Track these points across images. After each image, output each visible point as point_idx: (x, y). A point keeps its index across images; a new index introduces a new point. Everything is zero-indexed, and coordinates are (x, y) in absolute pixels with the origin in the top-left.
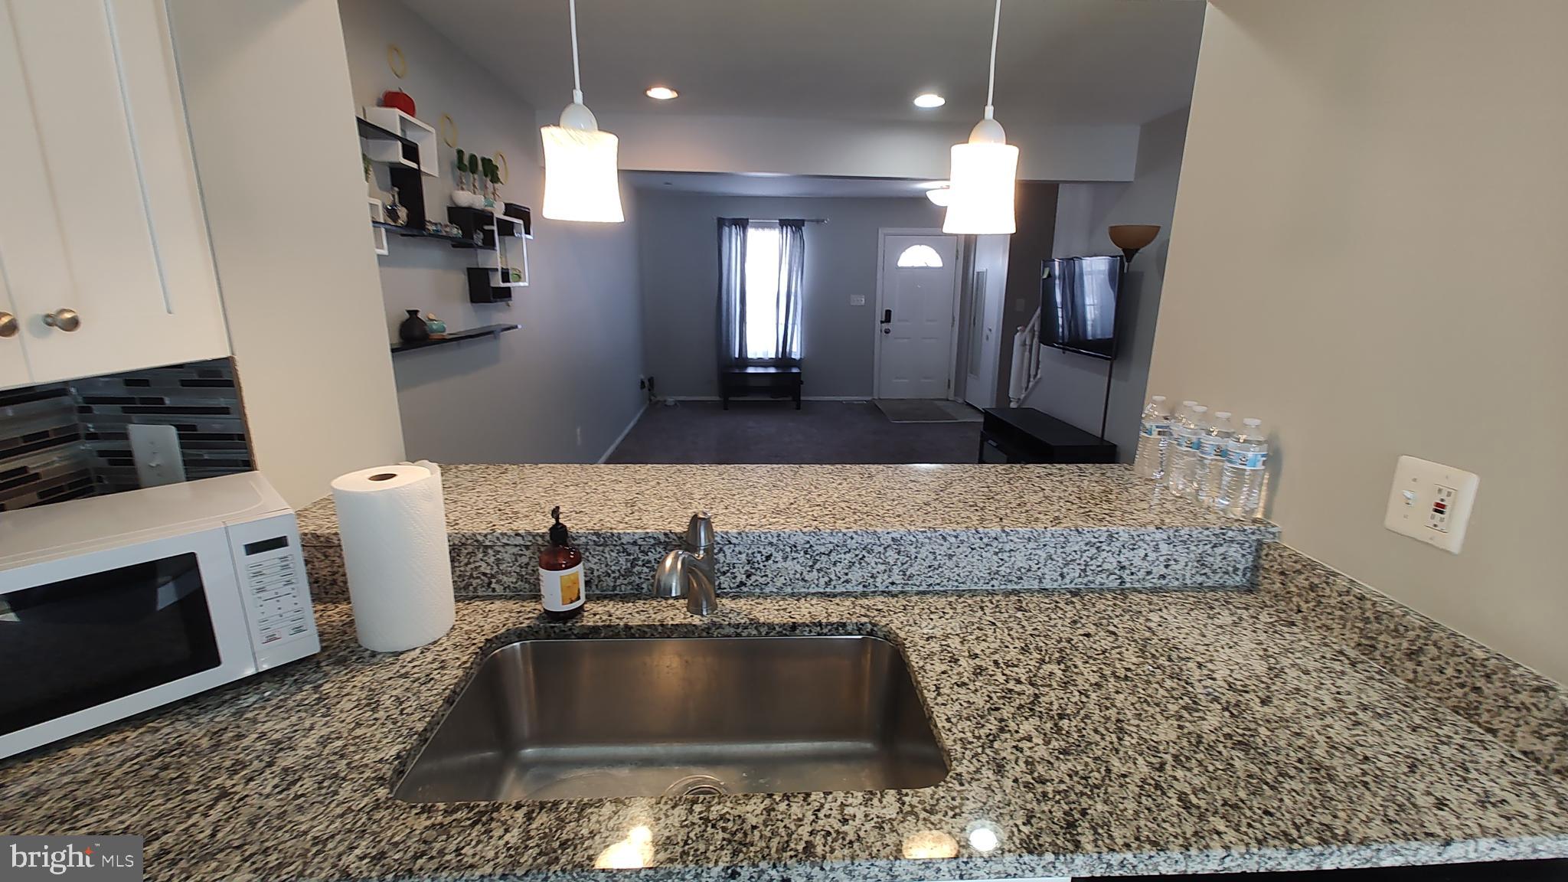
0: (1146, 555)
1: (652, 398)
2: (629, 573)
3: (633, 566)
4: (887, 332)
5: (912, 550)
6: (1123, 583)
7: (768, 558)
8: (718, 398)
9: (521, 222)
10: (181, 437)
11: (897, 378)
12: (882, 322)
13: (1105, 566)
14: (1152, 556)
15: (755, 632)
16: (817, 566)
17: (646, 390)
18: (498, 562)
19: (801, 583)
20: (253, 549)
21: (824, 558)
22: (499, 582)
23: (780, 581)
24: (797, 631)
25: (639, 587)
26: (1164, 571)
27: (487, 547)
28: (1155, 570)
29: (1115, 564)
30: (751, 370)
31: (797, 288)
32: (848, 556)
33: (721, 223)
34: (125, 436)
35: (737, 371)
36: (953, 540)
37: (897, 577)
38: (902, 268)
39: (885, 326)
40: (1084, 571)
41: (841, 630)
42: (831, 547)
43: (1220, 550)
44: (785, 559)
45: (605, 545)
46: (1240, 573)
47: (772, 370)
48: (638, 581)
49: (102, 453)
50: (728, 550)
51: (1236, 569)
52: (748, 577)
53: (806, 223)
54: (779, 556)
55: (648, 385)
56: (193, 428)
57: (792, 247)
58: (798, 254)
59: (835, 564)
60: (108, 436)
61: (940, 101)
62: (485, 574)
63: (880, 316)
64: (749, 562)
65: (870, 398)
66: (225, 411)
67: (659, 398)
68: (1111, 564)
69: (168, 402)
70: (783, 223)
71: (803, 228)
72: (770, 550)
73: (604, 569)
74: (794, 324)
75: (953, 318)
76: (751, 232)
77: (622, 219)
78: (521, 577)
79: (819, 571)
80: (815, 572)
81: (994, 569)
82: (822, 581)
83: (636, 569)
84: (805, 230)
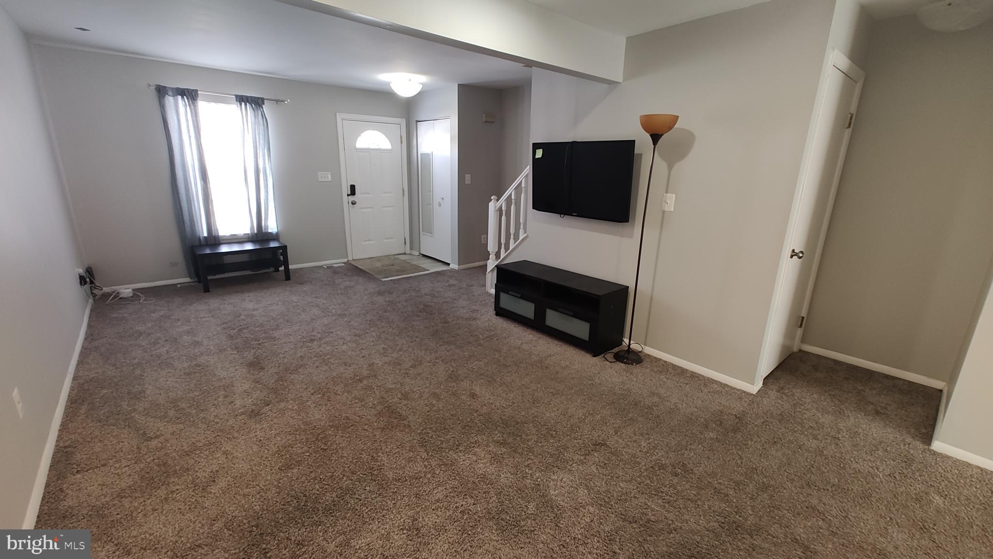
1: (96, 291)
4: (353, 203)
8: (188, 280)
11: (365, 241)
12: (348, 195)
17: (87, 287)
30: (224, 249)
31: (267, 166)
33: (161, 91)
35: (208, 251)
38: (359, 149)
39: (351, 198)
47: (249, 247)
53: (266, 101)
55: (88, 279)
58: (262, 132)
63: (346, 190)
65: (345, 260)
67: (106, 290)
70: (240, 99)
71: (263, 106)
75: (403, 190)
76: (202, 105)
84: (266, 108)
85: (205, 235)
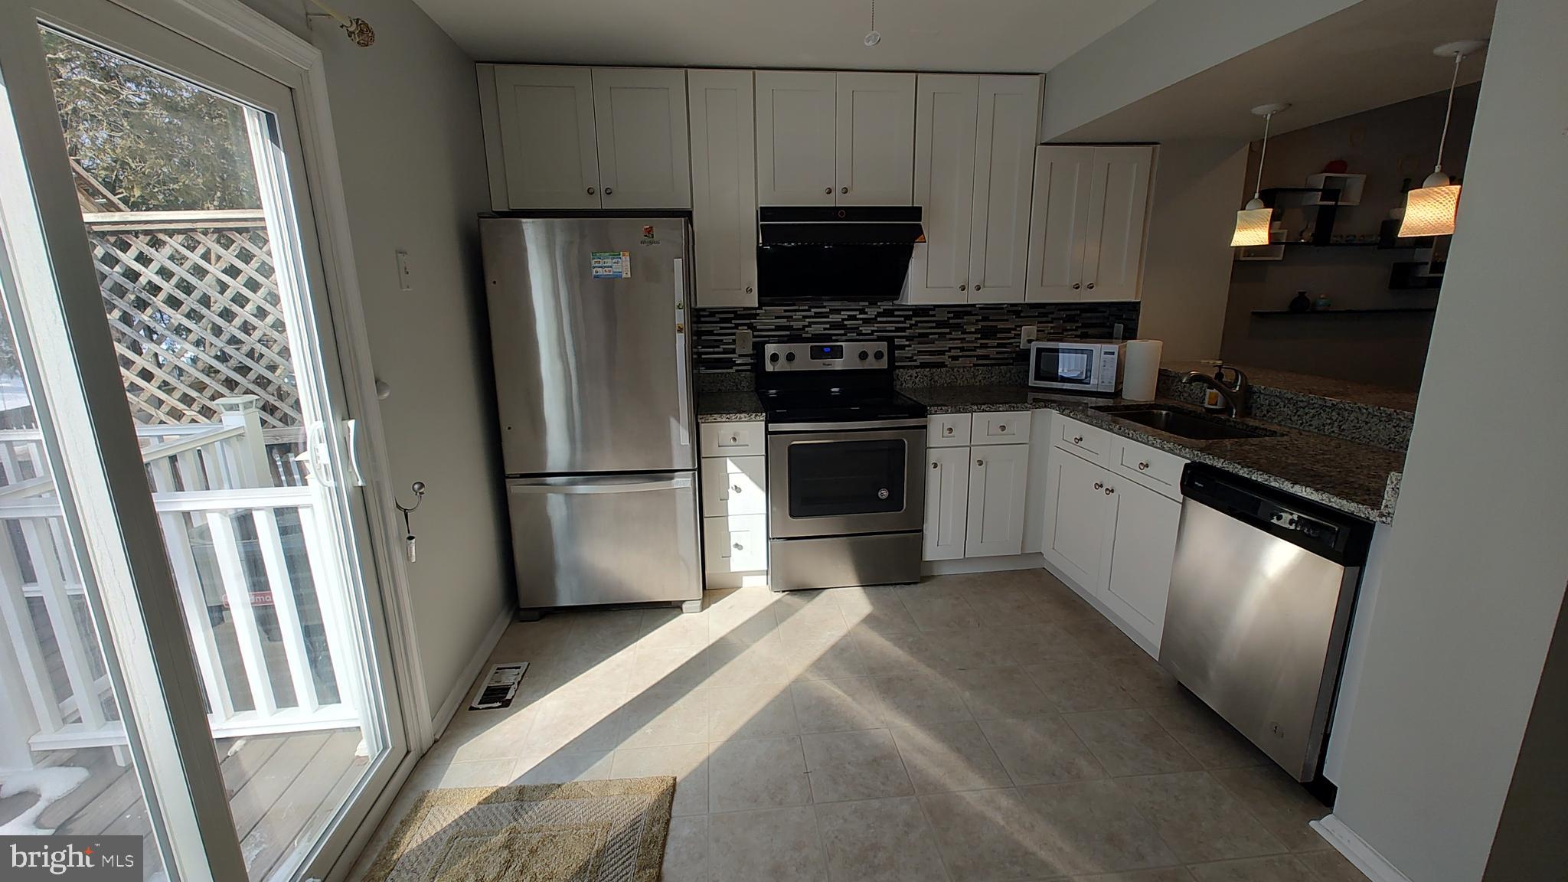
7: (1277, 405)
10: (1124, 328)
16: (1298, 414)
19: (1289, 422)
20: (1106, 353)
21: (1302, 410)
24: (1257, 431)
32: (1314, 411)
34: (1113, 327)
37: (1336, 429)
42: (1306, 404)
44: (1284, 407)
52: (1268, 412)
54: (1282, 404)
59: (1307, 414)
66: (1135, 320)
69: (1124, 316)
72: (1278, 400)
79: (1299, 416)
80: (1296, 417)
81: (1390, 436)
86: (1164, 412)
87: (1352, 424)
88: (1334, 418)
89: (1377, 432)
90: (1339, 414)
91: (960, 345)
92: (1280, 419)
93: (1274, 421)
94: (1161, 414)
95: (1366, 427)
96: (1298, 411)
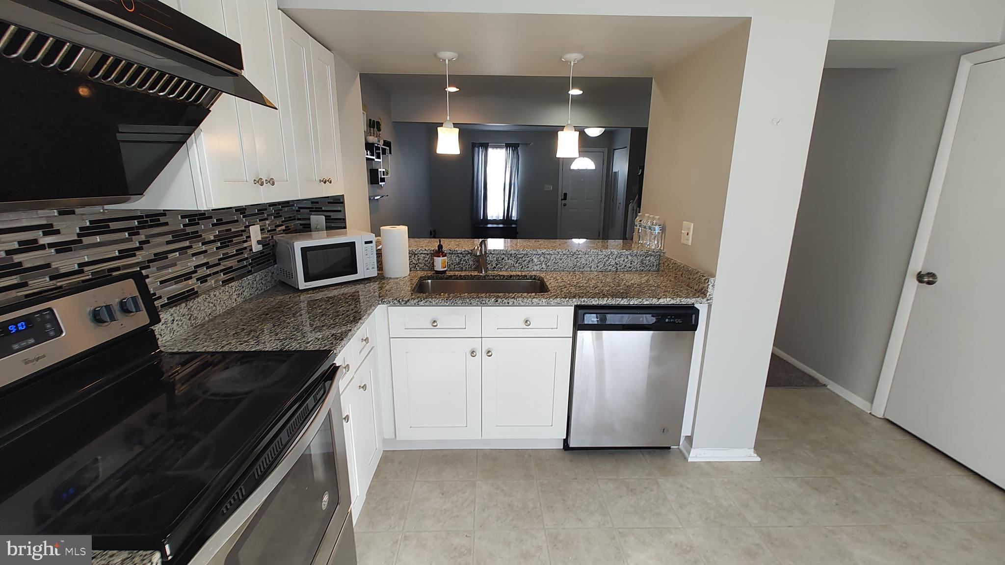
0: (624, 260)
2: (459, 263)
3: (461, 261)
4: (565, 205)
5: (548, 257)
6: (617, 269)
7: (503, 259)
9: (388, 148)
10: (326, 219)
11: (570, 231)
12: (562, 200)
13: (611, 263)
14: (626, 260)
15: (499, 278)
16: (518, 262)
17: (432, 236)
18: (418, 259)
19: (513, 268)
20: (366, 243)
21: (520, 259)
22: (418, 266)
23: (507, 267)
24: (512, 278)
25: (462, 268)
26: (630, 265)
27: (415, 254)
28: (627, 265)
29: (614, 263)
30: (489, 226)
31: (515, 181)
32: (528, 259)
33: (474, 145)
34: (309, 219)
35: (482, 226)
36: (561, 253)
37: (544, 266)
38: (572, 170)
39: (564, 202)
40: (604, 265)
41: (525, 278)
42: (523, 255)
43: (648, 259)
44: (508, 259)
45: (452, 254)
46: (655, 266)
47: (501, 226)
48: (462, 266)
49: (301, 225)
50: (490, 256)
51: (653, 265)
52: (497, 265)
53: (520, 145)
54: (506, 258)
55: (434, 233)
56: (330, 216)
57: (512, 158)
58: (515, 163)
59: (524, 261)
60: (304, 219)
61: (581, 92)
62: (414, 264)
63: (560, 197)
64: (497, 260)
66: (340, 211)
68: (613, 263)
69: (323, 209)
70: (508, 146)
71: (518, 148)
72: (503, 256)
73: (451, 262)
74: (513, 201)
75: (601, 197)
76: (490, 150)
77: (458, 153)
78: (425, 265)
79: (519, 263)
80: (518, 264)
81: (575, 264)
82: (520, 267)
83: (462, 262)
84: (520, 149)
85: (482, 218)
86: (430, 281)
87: (553, 262)
88: (542, 260)
89: (567, 263)
90: (544, 258)
91: (205, 261)
92: (506, 268)
93: (502, 270)
94: (428, 282)
95: (561, 262)
96: (518, 260)
